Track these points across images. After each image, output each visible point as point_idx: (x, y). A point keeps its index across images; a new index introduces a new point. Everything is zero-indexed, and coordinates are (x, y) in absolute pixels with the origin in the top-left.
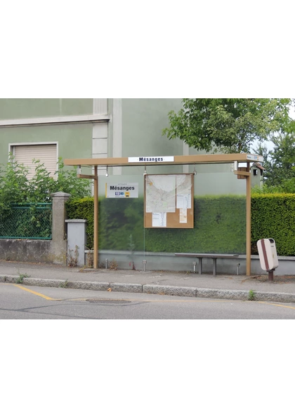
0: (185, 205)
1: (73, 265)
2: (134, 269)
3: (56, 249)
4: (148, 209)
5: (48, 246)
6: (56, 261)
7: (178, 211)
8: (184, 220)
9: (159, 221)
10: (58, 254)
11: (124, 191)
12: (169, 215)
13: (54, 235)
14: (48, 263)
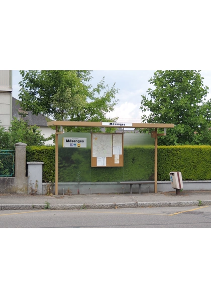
0: (118, 152)
1: (34, 193)
2: (79, 194)
3: (19, 183)
4: (94, 155)
5: (12, 181)
6: (19, 192)
7: (113, 156)
8: (117, 161)
9: (101, 163)
10: (21, 187)
11: (77, 143)
12: (108, 158)
13: (17, 174)
14: (13, 193)
